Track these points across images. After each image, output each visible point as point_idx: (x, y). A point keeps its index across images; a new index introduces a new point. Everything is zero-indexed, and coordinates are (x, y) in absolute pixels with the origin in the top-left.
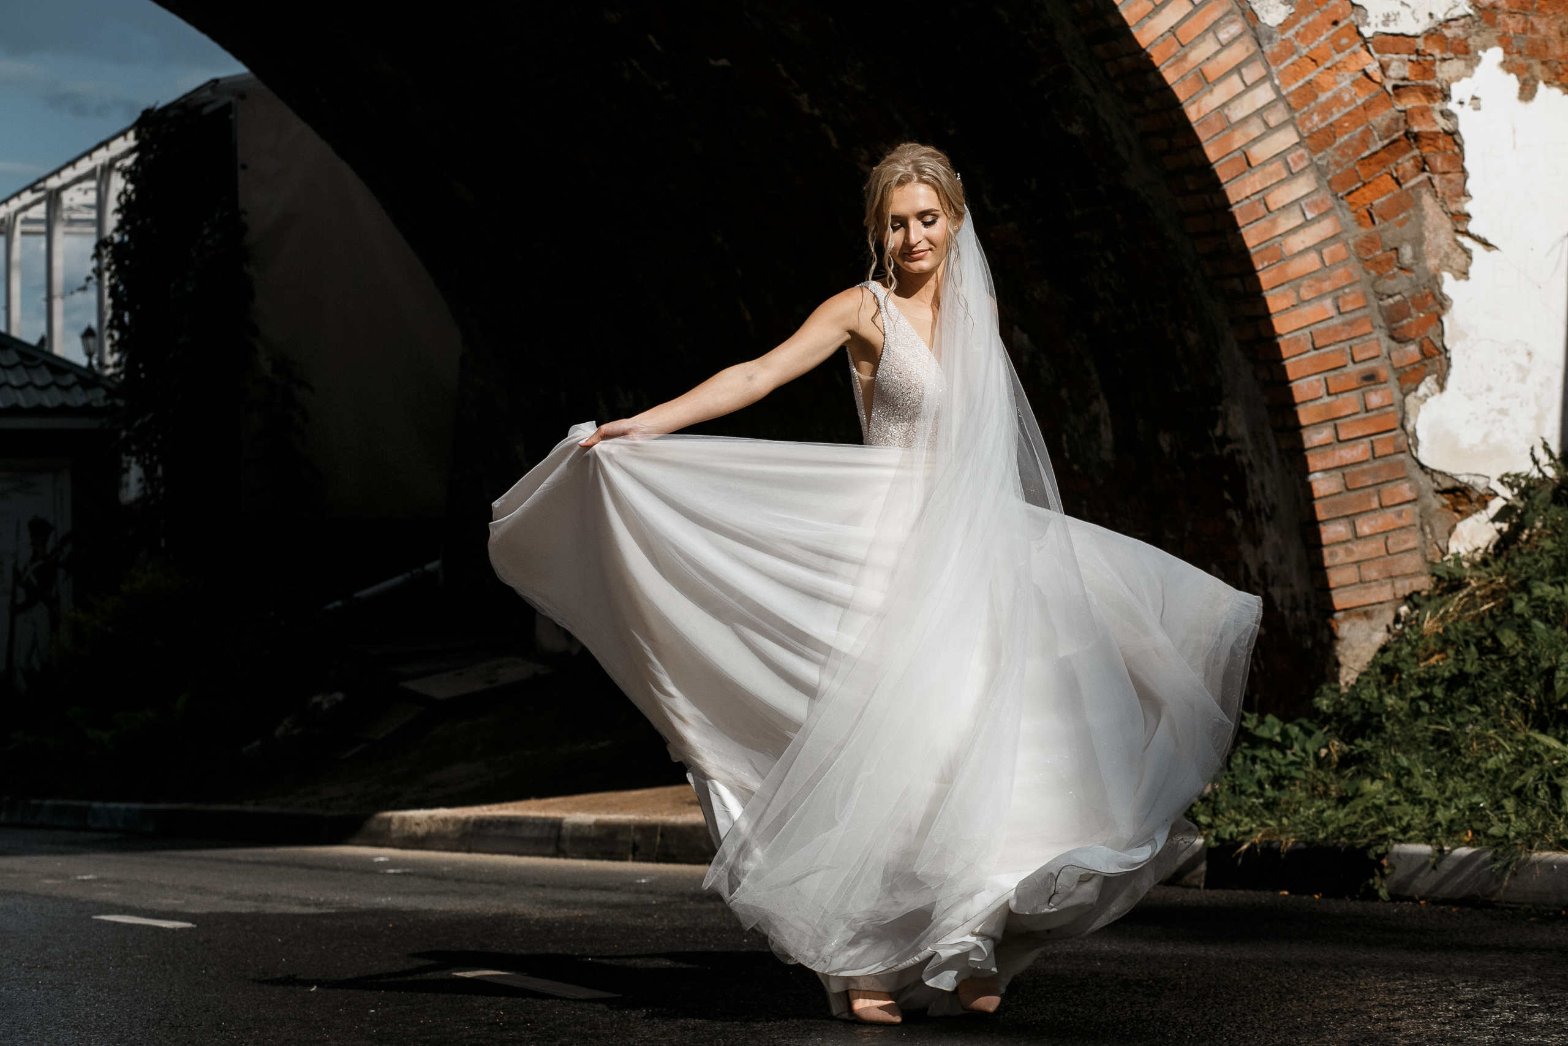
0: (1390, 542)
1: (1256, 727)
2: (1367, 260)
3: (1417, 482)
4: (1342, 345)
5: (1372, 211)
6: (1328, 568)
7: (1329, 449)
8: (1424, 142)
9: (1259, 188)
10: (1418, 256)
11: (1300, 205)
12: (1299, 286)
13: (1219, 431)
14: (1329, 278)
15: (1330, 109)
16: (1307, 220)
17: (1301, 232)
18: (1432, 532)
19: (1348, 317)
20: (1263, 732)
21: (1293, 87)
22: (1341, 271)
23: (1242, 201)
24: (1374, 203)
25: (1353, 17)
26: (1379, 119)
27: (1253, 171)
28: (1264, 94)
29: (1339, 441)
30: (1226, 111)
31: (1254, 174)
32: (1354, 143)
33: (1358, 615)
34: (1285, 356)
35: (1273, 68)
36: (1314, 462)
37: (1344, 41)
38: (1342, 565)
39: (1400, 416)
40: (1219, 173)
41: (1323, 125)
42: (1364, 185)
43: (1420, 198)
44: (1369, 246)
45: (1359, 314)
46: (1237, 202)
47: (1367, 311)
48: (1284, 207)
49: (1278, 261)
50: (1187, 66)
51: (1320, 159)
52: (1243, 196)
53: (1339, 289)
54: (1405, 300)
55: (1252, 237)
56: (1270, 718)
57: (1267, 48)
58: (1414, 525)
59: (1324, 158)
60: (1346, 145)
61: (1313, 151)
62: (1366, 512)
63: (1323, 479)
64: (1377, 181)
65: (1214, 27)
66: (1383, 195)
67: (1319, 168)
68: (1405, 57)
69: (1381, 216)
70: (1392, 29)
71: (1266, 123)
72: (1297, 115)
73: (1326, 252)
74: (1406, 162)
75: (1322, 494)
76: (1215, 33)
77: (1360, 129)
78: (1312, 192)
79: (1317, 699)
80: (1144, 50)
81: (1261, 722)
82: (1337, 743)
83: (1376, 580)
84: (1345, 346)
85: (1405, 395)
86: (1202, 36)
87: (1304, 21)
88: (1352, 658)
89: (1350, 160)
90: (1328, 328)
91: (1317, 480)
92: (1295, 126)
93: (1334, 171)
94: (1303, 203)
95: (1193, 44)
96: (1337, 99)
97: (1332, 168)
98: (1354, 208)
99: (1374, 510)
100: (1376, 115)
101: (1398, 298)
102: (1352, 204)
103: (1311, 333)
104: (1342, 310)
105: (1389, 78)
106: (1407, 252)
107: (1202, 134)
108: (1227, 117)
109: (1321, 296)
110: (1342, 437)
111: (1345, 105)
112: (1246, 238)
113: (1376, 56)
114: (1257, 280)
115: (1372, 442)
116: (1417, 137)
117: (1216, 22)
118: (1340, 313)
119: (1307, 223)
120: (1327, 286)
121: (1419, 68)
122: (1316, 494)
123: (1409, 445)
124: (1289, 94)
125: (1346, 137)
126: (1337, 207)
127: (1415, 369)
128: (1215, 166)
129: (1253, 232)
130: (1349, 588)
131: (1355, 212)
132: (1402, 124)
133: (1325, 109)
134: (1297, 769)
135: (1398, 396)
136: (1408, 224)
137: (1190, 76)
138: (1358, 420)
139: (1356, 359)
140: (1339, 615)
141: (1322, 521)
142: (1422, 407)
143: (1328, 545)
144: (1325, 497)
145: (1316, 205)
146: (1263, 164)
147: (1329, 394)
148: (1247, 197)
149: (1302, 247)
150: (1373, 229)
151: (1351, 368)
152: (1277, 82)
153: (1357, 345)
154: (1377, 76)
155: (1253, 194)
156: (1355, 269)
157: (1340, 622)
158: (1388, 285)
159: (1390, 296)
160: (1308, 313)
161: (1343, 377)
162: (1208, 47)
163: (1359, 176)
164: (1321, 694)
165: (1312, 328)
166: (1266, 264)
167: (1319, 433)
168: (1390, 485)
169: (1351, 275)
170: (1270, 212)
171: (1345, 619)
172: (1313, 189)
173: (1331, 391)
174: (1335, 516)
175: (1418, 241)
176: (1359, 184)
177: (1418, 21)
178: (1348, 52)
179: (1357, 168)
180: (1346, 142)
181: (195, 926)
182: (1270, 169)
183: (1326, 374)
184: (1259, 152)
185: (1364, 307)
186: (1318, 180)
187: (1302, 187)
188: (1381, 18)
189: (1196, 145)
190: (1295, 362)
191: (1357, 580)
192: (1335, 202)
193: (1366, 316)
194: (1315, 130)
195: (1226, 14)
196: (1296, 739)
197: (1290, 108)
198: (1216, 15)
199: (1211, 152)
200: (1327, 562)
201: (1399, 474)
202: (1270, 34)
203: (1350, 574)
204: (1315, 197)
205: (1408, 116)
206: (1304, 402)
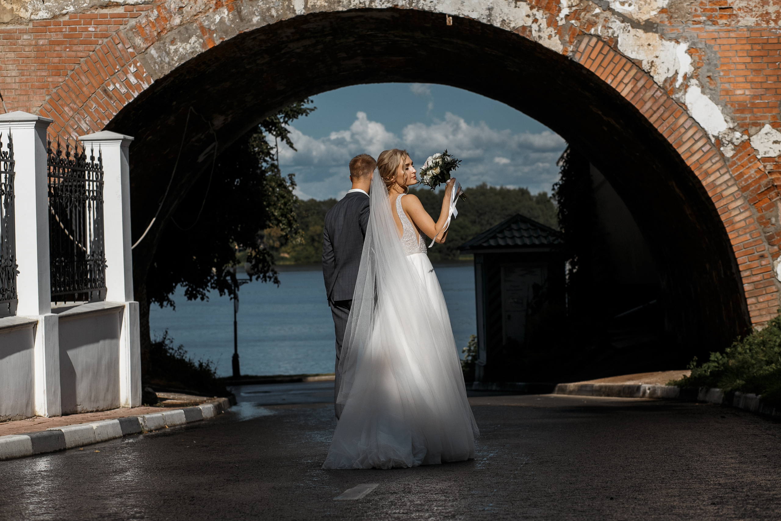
0: (769, 304)
2: (760, 223)
3: (777, 286)
5: (762, 208)
6: (750, 311)
7: (749, 277)
8: (778, 187)
9: (726, 204)
10: (777, 221)
12: (739, 231)
14: (748, 228)
15: (748, 180)
17: (739, 215)
19: (755, 239)
21: (736, 174)
22: (752, 226)
23: (720, 208)
24: (763, 206)
25: (755, 153)
27: (724, 199)
28: (727, 177)
29: (753, 275)
30: (715, 182)
32: (756, 189)
33: (758, 325)
34: (736, 251)
35: (730, 169)
36: (744, 281)
37: (752, 160)
38: (754, 310)
39: (772, 267)
40: (713, 200)
41: (745, 185)
42: (759, 201)
43: (777, 204)
44: (761, 218)
45: (758, 238)
46: (718, 208)
48: (733, 209)
49: (732, 224)
50: (702, 170)
52: (720, 206)
53: (752, 231)
54: (773, 234)
55: (723, 218)
57: (727, 163)
58: (777, 298)
59: (745, 194)
60: (753, 190)
61: (743, 192)
62: (762, 295)
63: (746, 286)
64: (763, 200)
65: (710, 159)
66: (766, 203)
68: (772, 163)
69: (765, 210)
70: (767, 155)
72: (737, 182)
73: (747, 221)
74: (773, 194)
76: (711, 161)
77: (757, 185)
80: (689, 167)
83: (765, 315)
84: (754, 247)
85: (774, 261)
86: (707, 161)
87: (739, 155)
89: (755, 194)
90: (748, 243)
92: (737, 186)
94: (740, 207)
95: (703, 164)
96: (750, 177)
97: (749, 196)
99: (764, 294)
100: (763, 181)
101: (771, 233)
102: (756, 206)
104: (753, 237)
105: (767, 170)
106: (773, 220)
107: (707, 189)
108: (715, 184)
109: (746, 233)
110: (754, 273)
111: (753, 178)
113: (762, 164)
114: (725, 230)
115: (763, 275)
116: (776, 186)
117: (711, 157)
119: (741, 213)
120: (748, 230)
121: (777, 166)
122: (745, 290)
123: (775, 276)
124: (735, 176)
125: (753, 188)
126: (751, 208)
127: (777, 254)
129: (724, 216)
130: (756, 317)
131: (758, 209)
132: (771, 183)
133: (746, 180)
135: (771, 261)
136: (774, 212)
137: (703, 173)
138: (758, 269)
139: (758, 251)
140: (754, 325)
141: (747, 298)
142: (779, 265)
143: (749, 305)
144: (748, 291)
145: (743, 208)
146: (726, 197)
147: (749, 261)
148: (722, 206)
149: (739, 220)
150: (762, 213)
151: (756, 254)
152: (731, 173)
153: (758, 247)
154: (763, 170)
156: (757, 224)
157: (754, 327)
158: (767, 230)
159: (768, 233)
160: (742, 238)
161: (753, 257)
162: (709, 164)
165: (744, 243)
166: (728, 225)
167: (746, 273)
168: (769, 287)
169: (755, 227)
170: (729, 210)
172: (742, 203)
174: (751, 296)
175: (777, 217)
176: (757, 201)
177: (775, 153)
178: (753, 163)
179: (757, 196)
182: (729, 198)
183: (748, 256)
184: (725, 193)
185: (760, 236)
186: (744, 200)
187: (739, 203)
188: (763, 153)
190: (738, 253)
191: (759, 315)
192: (750, 206)
193: (760, 239)
194: (743, 186)
195: (714, 155)
197: (735, 180)
198: (711, 155)
199: (710, 194)
200: (749, 309)
201: (772, 284)
202: (728, 159)
203: (757, 313)
204: (743, 205)
205: (773, 180)
206: (741, 264)
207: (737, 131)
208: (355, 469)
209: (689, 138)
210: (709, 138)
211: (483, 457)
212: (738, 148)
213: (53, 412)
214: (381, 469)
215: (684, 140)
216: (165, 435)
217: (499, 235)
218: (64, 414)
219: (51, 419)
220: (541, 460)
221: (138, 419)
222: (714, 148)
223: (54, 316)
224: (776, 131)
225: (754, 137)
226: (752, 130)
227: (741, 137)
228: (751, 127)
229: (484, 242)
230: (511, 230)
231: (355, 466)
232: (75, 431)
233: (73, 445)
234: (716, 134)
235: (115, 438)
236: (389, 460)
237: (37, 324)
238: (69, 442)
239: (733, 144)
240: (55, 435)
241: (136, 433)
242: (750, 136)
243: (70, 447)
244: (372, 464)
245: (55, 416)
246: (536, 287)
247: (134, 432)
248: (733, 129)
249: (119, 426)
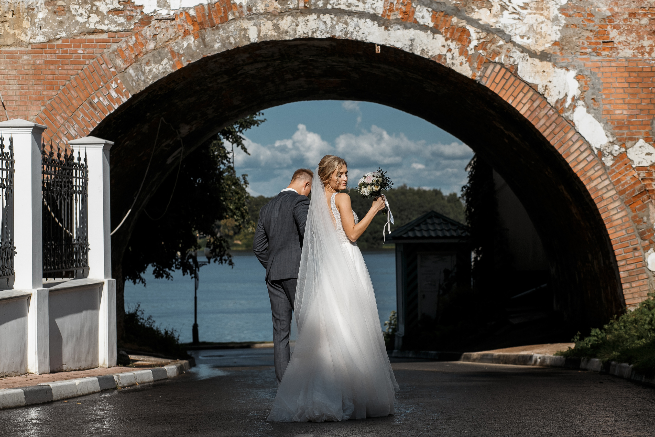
0: (641, 288)
2: (634, 221)
3: (648, 274)
5: (636, 209)
7: (624, 266)
8: (650, 192)
9: (606, 205)
10: (648, 219)
12: (616, 228)
14: (624, 225)
17: (616, 215)
18: (652, 286)
19: (629, 235)
21: (615, 180)
22: (627, 224)
24: (636, 207)
25: (630, 163)
27: (604, 201)
28: (607, 182)
32: (631, 193)
33: (631, 306)
34: (613, 244)
35: (610, 176)
36: (620, 269)
37: (628, 169)
38: (628, 294)
39: (643, 258)
41: (622, 189)
42: (634, 203)
43: (648, 205)
44: (635, 217)
45: (632, 234)
46: (600, 208)
48: (612, 209)
49: (611, 222)
50: (586, 176)
53: (627, 228)
54: (645, 231)
55: (603, 216)
57: (608, 171)
58: (647, 284)
59: (622, 197)
60: (629, 193)
61: (620, 195)
62: (635, 281)
63: (622, 274)
64: (637, 202)
65: (594, 167)
66: (639, 205)
68: (644, 172)
69: (638, 210)
70: (641, 165)
72: (616, 187)
73: (623, 219)
74: (645, 197)
75: (622, 277)
76: (594, 169)
77: (632, 190)
80: (575, 173)
83: (637, 297)
84: (629, 241)
85: (645, 253)
86: (590, 169)
87: (617, 164)
89: (630, 197)
90: (624, 237)
92: (615, 190)
94: (617, 208)
95: (588, 171)
96: (626, 183)
97: (625, 199)
99: (637, 281)
100: (637, 186)
101: (643, 230)
102: (631, 207)
103: (620, 239)
104: (628, 233)
105: (640, 177)
106: (645, 219)
107: (590, 192)
108: (597, 188)
109: (622, 230)
110: (628, 263)
111: (628, 184)
113: (637, 172)
114: (605, 226)
115: (636, 264)
116: (648, 191)
117: (594, 166)
119: (618, 212)
120: (624, 227)
121: (648, 174)
123: (646, 265)
124: (614, 182)
125: (629, 192)
126: (626, 209)
127: (648, 247)
128: (594, 200)
130: (630, 299)
131: (631, 209)
132: (643, 188)
133: (623, 185)
135: (643, 253)
136: (645, 212)
137: (587, 179)
138: (632, 259)
139: (632, 245)
140: (628, 306)
141: (623, 283)
142: (649, 256)
143: (624, 289)
144: (624, 278)
145: (620, 208)
146: (606, 199)
147: (625, 253)
148: (602, 207)
149: (617, 218)
150: (636, 213)
151: (631, 247)
152: (610, 179)
153: (632, 241)
154: (637, 177)
155: (604, 206)
156: (631, 223)
158: (640, 227)
159: (641, 229)
160: (619, 234)
161: (628, 249)
162: (592, 172)
163: (632, 201)
165: (620, 237)
166: (607, 222)
167: (622, 262)
168: (641, 275)
169: (630, 225)
170: (608, 210)
172: (620, 204)
174: (626, 282)
175: (648, 216)
176: (632, 203)
177: (647, 163)
178: (629, 171)
179: (632, 199)
182: (608, 200)
183: (624, 248)
184: (606, 196)
185: (634, 232)
186: (621, 202)
187: (617, 204)
188: (638, 163)
190: (615, 246)
191: (632, 297)
192: (626, 207)
193: (634, 234)
194: (620, 190)
195: (597, 164)
197: (614, 185)
198: (594, 164)
199: (593, 197)
200: (624, 293)
201: (643, 272)
202: (608, 168)
203: (630, 296)
204: (620, 206)
205: (645, 186)
206: (618, 255)
207: (616, 144)
208: (294, 422)
209: (576, 150)
210: (592, 150)
211: (401, 413)
212: (616, 159)
213: (43, 371)
214: (316, 422)
215: (572, 151)
216: (136, 390)
217: (417, 228)
218: (52, 372)
219: (41, 375)
220: (450, 417)
221: (113, 377)
222: (596, 158)
223: (45, 290)
224: (648, 144)
225: (630, 149)
226: (629, 144)
227: (620, 149)
228: (628, 142)
229: (404, 234)
230: (426, 224)
231: (294, 419)
232: (61, 387)
233: (59, 398)
234: (598, 147)
235: (94, 393)
236: (323, 415)
237: (30, 297)
238: (56, 395)
239: (612, 155)
240: (44, 390)
241: (111, 389)
242: (626, 149)
243: (56, 399)
244: (309, 418)
245: (44, 374)
246: (447, 272)
247: (110, 388)
248: (613, 142)
249: (98, 383)
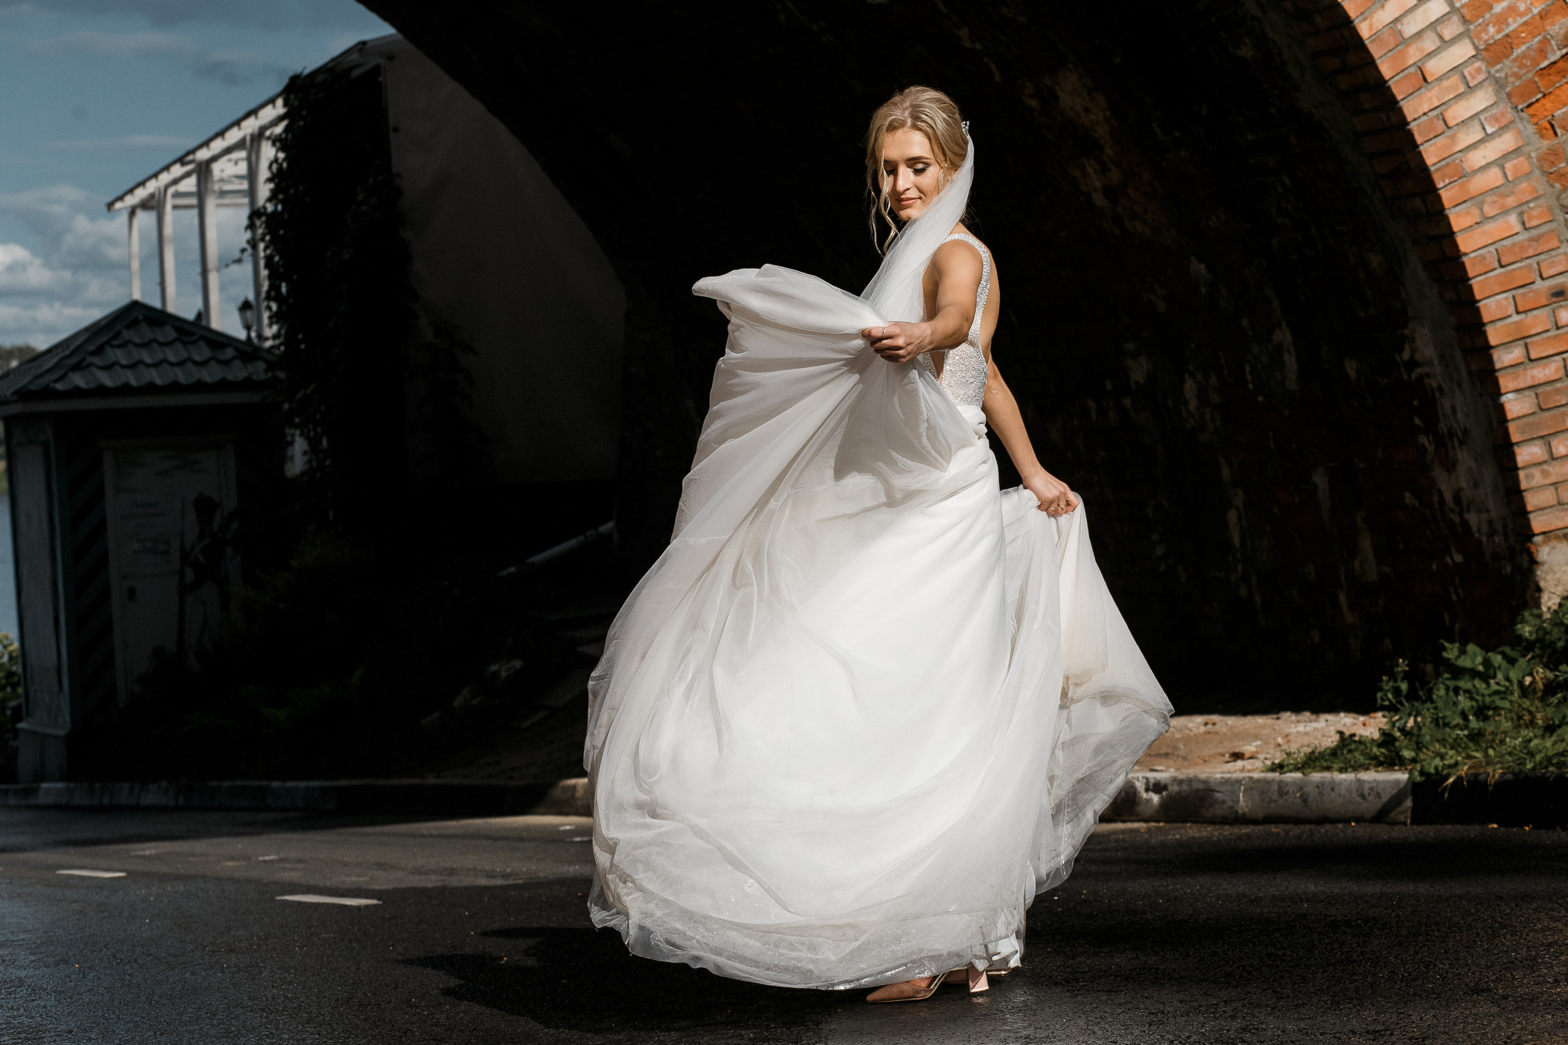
1: (1457, 658)
2: (1551, 173)
4: (1529, 261)
5: (1553, 122)
6: (1525, 491)
7: (1522, 367)
9: (1437, 104)
11: (1480, 120)
12: (1483, 203)
13: (1406, 355)
14: (1513, 193)
15: (1506, 20)
16: (1487, 134)
17: (1482, 147)
19: (1534, 232)
20: (1465, 662)
22: (1524, 185)
23: (1419, 117)
24: (1556, 114)
26: (1557, 28)
27: (1430, 87)
29: (1530, 360)
30: (1399, 26)
31: (1431, 90)
32: (1532, 53)
33: (1557, 538)
34: (1470, 275)
36: (1506, 382)
38: (1539, 487)
40: (1395, 91)
41: (1499, 36)
42: (1544, 96)
44: (1552, 158)
45: (1545, 229)
46: (1415, 120)
47: (1553, 226)
48: (1463, 122)
49: (1459, 178)
51: (1497, 71)
52: (1421, 112)
53: (1523, 204)
55: (1431, 154)
56: (1471, 648)
59: (1501, 70)
60: (1524, 56)
61: (1490, 64)
62: (1561, 432)
63: (1516, 400)
64: (1557, 92)
66: (1564, 105)
67: (1497, 81)
69: (1563, 127)
71: (1441, 37)
72: (1472, 27)
73: (1508, 166)
75: (1515, 415)
77: (1537, 40)
78: (1492, 105)
79: (1519, 626)
81: (1463, 652)
82: (1541, 670)
84: (1532, 262)
88: (1552, 582)
89: (1529, 71)
90: (1514, 245)
91: (1510, 401)
92: (1470, 38)
93: (1513, 83)
94: (1482, 117)
96: (1512, 9)
97: (1511, 80)
98: (1535, 120)
100: (1553, 24)
102: (1533, 116)
103: (1496, 250)
104: (1528, 226)
107: (1375, 51)
108: (1400, 32)
109: (1505, 212)
110: (1533, 355)
111: (1521, 15)
112: (1425, 156)
114: (1439, 198)
115: (1564, 360)
118: (1526, 229)
119: (1487, 138)
120: (1511, 201)
122: (1509, 416)
124: (1463, 6)
125: (1524, 48)
126: (1517, 120)
128: (1390, 83)
129: (1432, 148)
130: (1547, 511)
131: (1536, 124)
133: (1501, 20)
134: (1502, 699)
138: (1549, 338)
139: (1545, 276)
140: (1538, 539)
141: (1517, 443)
143: (1524, 468)
144: (1519, 418)
145: (1496, 119)
146: (1439, 79)
147: (1518, 312)
148: (1425, 114)
149: (1483, 163)
150: (1555, 141)
151: (1539, 284)
153: (1545, 260)
155: (1431, 110)
156: (1539, 184)
157: (1540, 546)
161: (1531, 295)
163: (1538, 87)
164: (1523, 621)
165: (1497, 246)
166: (1447, 181)
167: (1509, 353)
169: (1535, 190)
170: (1449, 128)
171: (1545, 542)
172: (1492, 102)
173: (1520, 309)
174: (1530, 437)
176: (1539, 96)
179: (1536, 79)
180: (1523, 52)
181: (380, 902)
182: (1446, 83)
183: (1514, 292)
184: (1436, 67)
185: (1550, 221)
186: (1497, 93)
187: (1481, 100)
189: (1370, 62)
190: (1481, 281)
191: (1555, 502)
192: (1515, 115)
193: (1553, 231)
194: (1491, 41)
196: (1499, 668)
197: (1465, 21)
199: (1386, 69)
200: (1524, 484)
203: (1547, 497)
204: (1494, 110)
206: (1493, 321)
217: (96, 360)
229: (56, 381)
230: (125, 345)
